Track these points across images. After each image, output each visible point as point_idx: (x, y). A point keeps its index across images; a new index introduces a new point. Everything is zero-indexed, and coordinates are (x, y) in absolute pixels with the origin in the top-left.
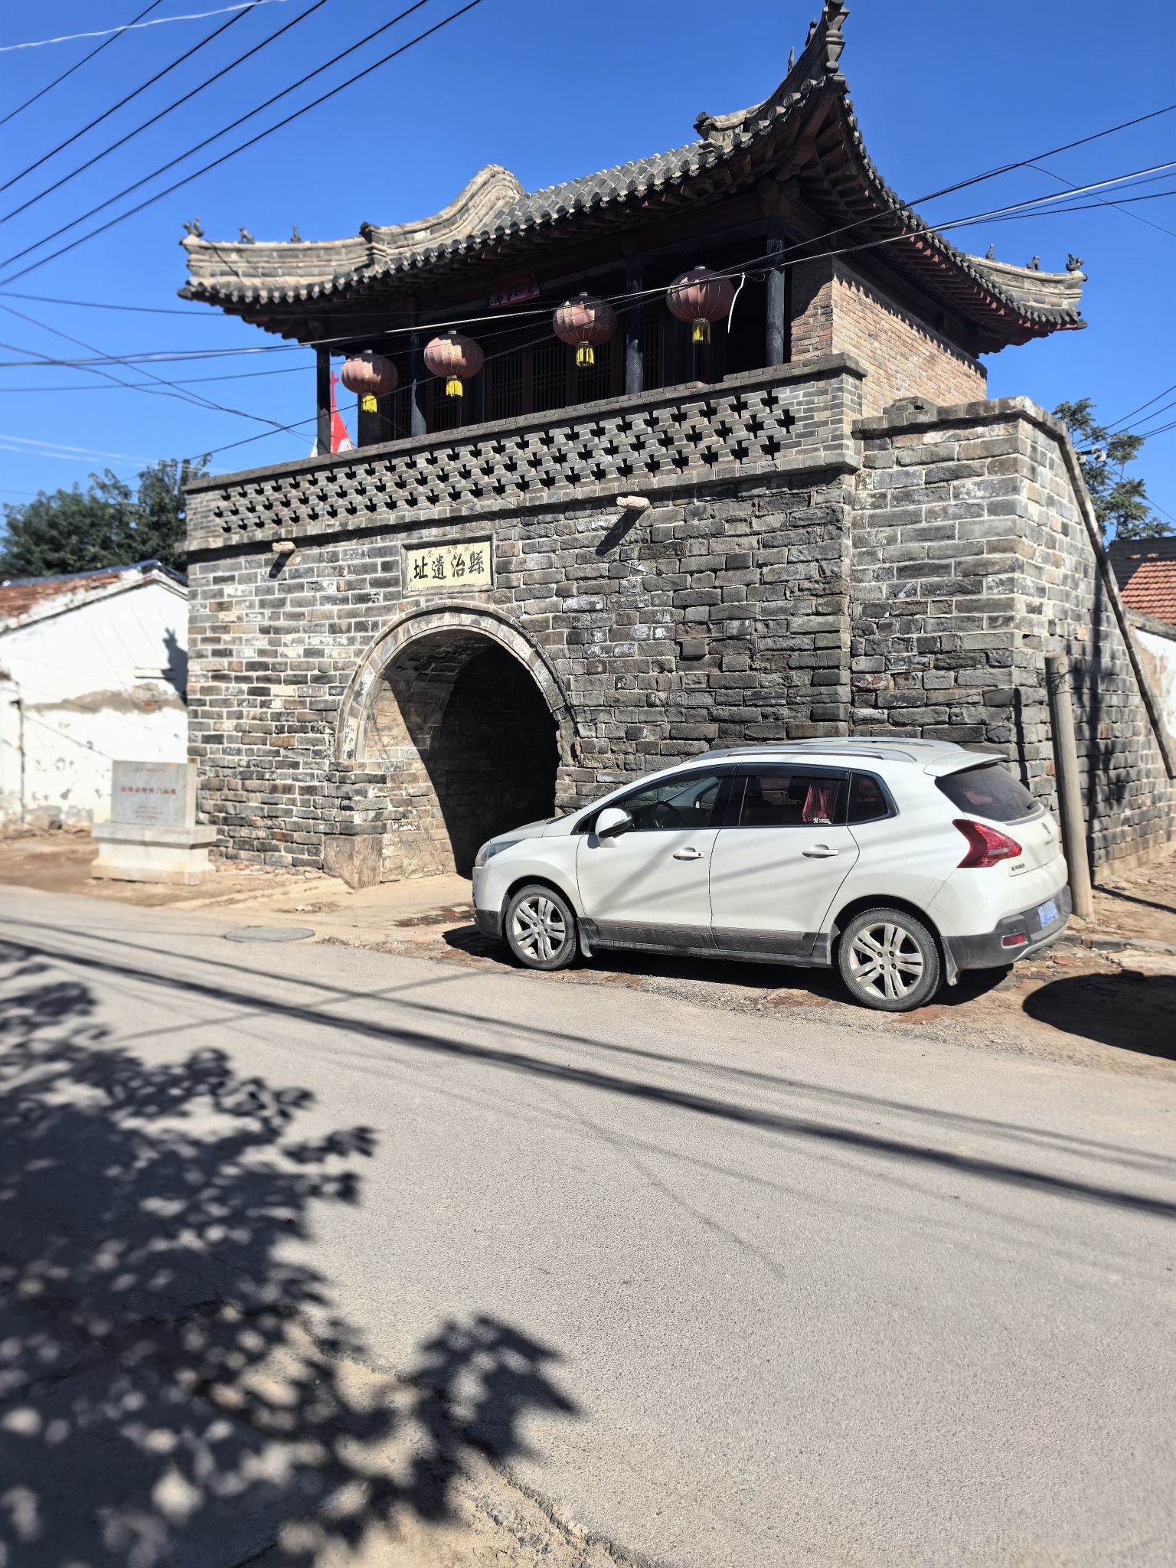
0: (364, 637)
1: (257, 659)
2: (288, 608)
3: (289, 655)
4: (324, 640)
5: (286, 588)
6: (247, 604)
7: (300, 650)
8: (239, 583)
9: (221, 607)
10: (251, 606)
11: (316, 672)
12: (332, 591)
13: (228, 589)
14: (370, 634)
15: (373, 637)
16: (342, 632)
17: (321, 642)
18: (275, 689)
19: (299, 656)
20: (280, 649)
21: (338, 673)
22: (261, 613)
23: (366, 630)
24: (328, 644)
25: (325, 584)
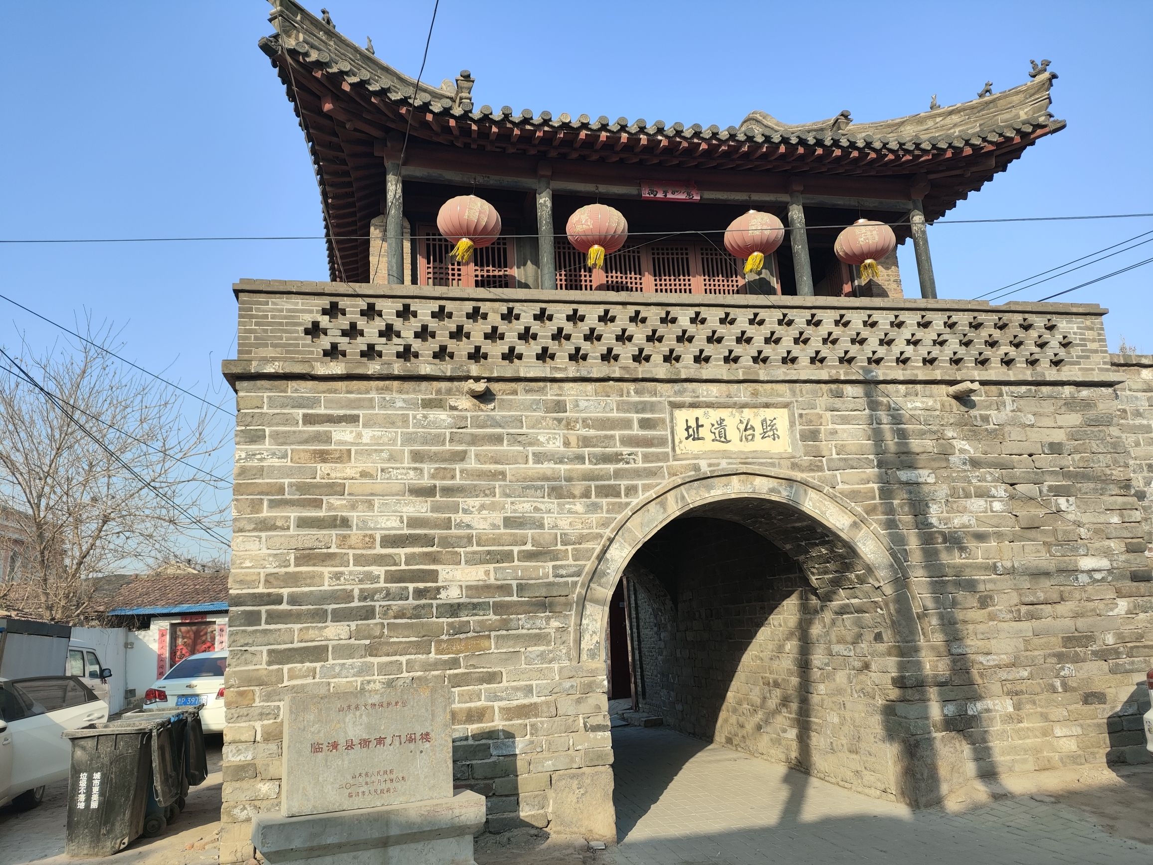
0: (614, 504)
1: (406, 531)
2: (472, 464)
3: (474, 524)
4: (542, 507)
5: (468, 438)
6: (385, 455)
7: (497, 517)
8: (365, 426)
9: (323, 457)
10: (392, 458)
11: (529, 547)
12: (556, 446)
13: (342, 434)
14: (624, 500)
15: (628, 504)
16: (574, 497)
17: (536, 509)
18: (445, 572)
19: (495, 526)
20: (456, 517)
21: (570, 548)
22: (415, 469)
23: (618, 495)
24: (549, 511)
25: (542, 439)
